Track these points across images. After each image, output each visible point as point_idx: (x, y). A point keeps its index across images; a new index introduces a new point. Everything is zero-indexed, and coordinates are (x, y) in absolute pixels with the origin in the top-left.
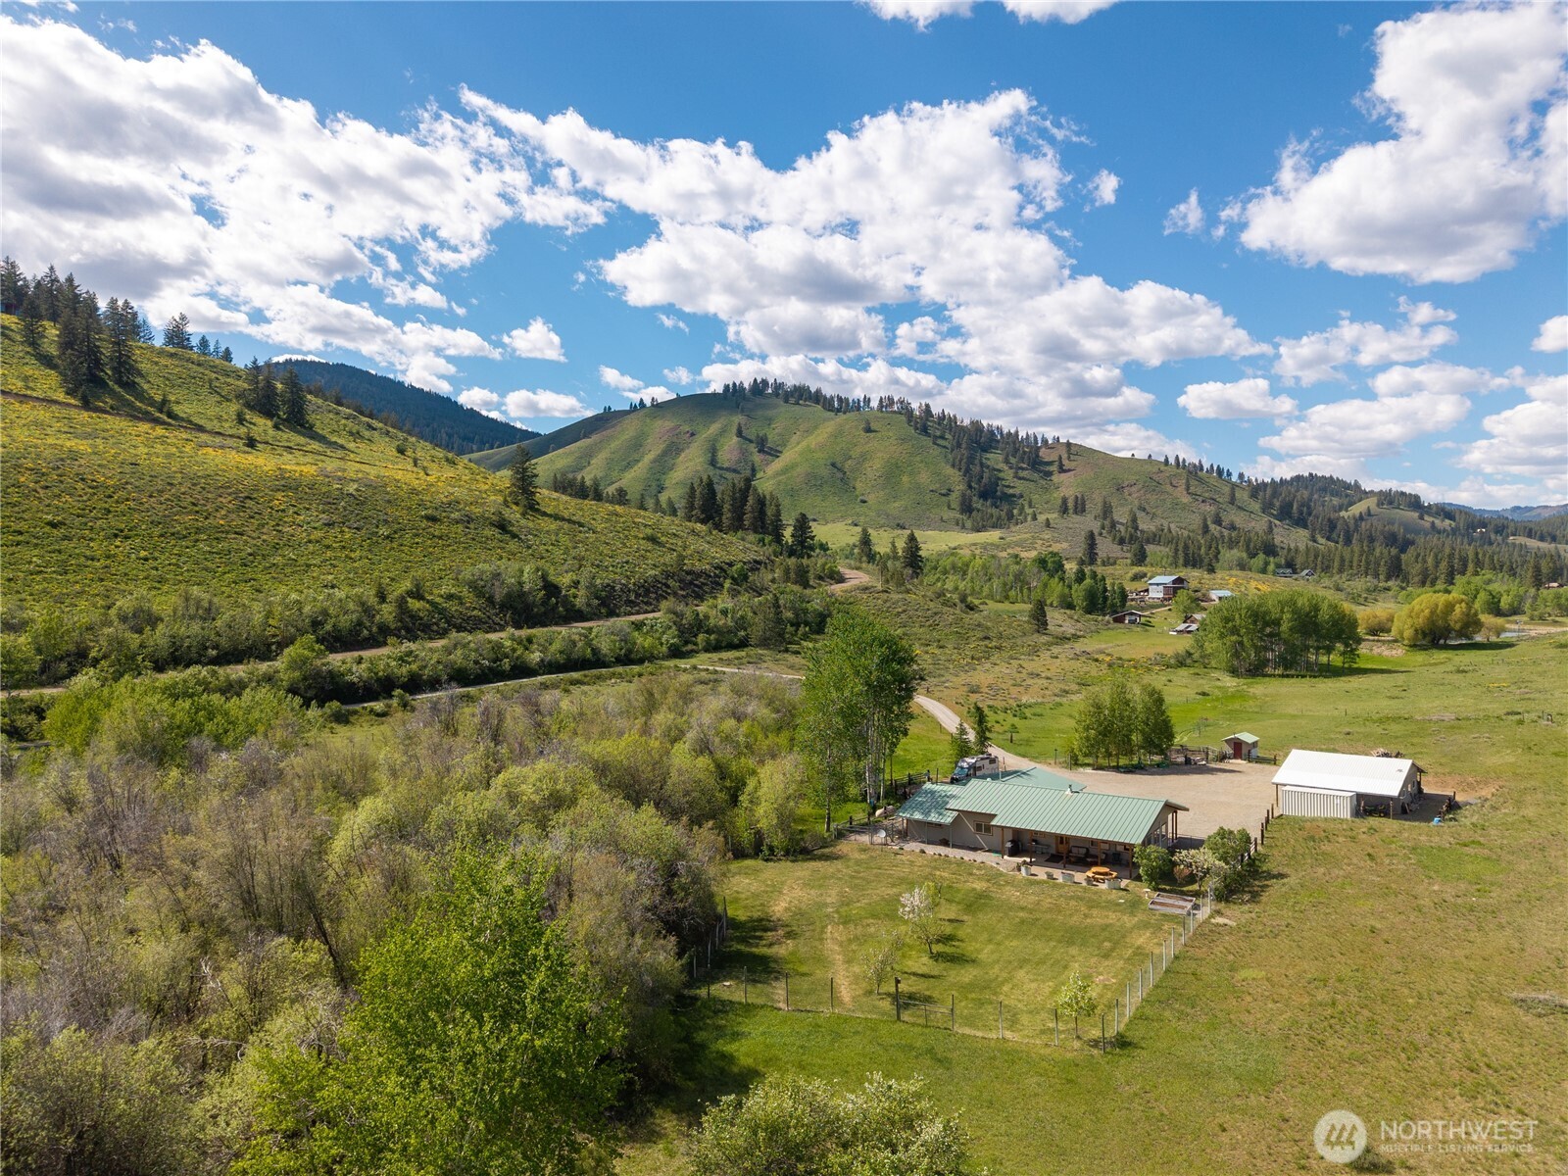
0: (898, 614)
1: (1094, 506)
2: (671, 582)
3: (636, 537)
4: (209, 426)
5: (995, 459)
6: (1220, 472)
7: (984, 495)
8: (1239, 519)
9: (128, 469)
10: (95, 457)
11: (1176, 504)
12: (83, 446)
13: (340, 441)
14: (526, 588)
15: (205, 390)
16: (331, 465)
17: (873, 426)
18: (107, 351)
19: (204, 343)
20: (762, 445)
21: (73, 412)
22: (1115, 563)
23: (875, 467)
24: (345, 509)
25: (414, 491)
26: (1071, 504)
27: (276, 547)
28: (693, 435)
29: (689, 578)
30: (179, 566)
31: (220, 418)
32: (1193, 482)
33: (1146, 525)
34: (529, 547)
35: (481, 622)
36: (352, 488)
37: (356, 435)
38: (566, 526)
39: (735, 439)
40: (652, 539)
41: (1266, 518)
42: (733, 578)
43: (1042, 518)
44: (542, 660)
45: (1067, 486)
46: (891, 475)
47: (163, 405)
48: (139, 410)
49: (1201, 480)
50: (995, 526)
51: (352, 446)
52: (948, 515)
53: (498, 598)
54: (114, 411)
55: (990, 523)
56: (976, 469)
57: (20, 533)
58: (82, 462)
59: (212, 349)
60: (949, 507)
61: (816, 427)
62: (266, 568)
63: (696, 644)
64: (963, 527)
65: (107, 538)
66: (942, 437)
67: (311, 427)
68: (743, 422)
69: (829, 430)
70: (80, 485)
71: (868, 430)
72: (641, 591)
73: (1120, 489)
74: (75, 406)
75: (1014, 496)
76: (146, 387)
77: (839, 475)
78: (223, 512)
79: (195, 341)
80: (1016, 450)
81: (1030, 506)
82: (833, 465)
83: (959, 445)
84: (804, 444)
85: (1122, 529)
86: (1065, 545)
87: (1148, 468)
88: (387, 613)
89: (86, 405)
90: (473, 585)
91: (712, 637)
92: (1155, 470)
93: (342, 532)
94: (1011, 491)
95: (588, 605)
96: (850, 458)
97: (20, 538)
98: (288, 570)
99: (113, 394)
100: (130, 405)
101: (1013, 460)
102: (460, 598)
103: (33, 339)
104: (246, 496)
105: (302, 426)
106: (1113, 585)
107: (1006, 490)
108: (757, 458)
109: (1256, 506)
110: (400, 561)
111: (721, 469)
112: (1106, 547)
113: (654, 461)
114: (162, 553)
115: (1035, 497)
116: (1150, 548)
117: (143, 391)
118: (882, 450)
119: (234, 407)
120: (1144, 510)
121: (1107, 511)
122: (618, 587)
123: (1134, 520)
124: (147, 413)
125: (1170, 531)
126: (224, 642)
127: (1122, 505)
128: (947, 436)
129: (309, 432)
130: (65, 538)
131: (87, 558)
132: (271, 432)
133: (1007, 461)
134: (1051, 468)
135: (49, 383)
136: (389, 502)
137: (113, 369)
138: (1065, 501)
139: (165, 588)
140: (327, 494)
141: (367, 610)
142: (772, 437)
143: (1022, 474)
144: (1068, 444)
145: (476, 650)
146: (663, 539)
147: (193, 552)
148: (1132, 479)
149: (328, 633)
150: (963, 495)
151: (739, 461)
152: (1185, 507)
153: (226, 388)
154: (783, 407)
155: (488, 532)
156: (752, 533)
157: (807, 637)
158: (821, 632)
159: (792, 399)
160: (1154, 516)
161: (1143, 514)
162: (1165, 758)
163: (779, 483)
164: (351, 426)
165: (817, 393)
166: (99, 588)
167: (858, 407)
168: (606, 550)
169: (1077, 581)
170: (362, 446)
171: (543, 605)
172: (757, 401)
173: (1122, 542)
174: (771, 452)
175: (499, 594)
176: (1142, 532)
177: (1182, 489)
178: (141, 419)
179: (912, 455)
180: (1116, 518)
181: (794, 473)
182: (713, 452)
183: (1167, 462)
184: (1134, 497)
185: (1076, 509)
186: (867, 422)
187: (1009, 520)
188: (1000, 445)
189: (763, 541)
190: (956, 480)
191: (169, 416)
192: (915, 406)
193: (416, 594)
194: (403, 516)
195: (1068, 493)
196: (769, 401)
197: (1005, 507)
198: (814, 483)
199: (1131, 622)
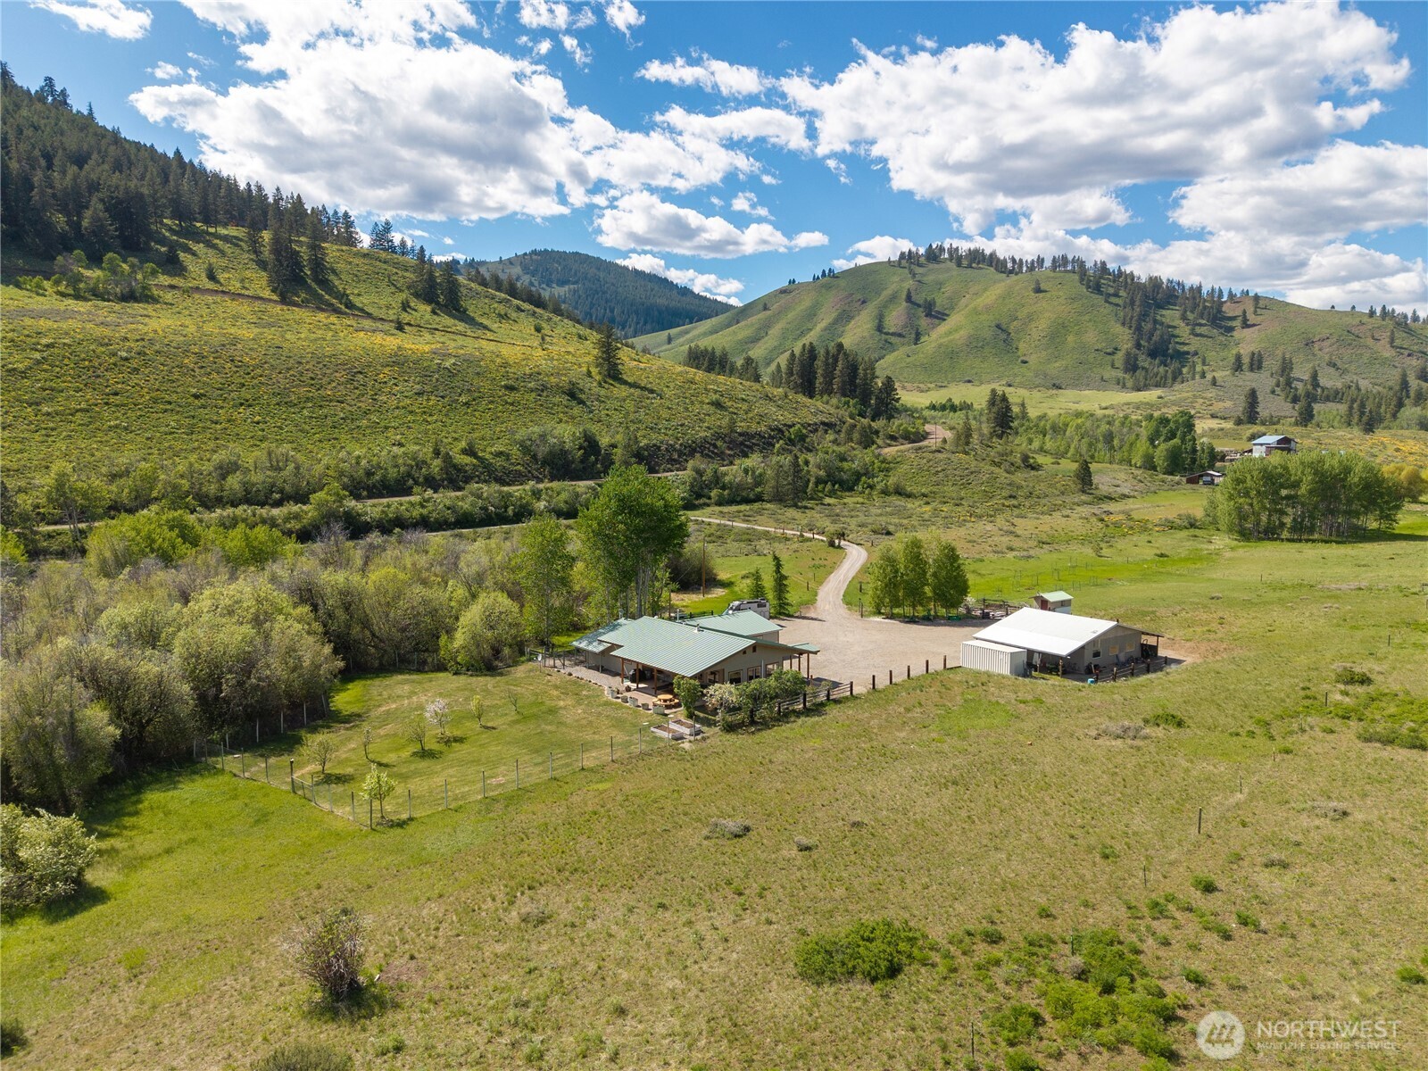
0: (937, 473)
1: (1272, 364)
2: (719, 443)
3: (702, 402)
4: (376, 313)
5: (1171, 316)
7: (1153, 354)
9: (272, 351)
10: (251, 342)
11: (1375, 359)
12: (252, 333)
13: (485, 322)
14: (567, 448)
15: (385, 283)
16: (452, 345)
17: (1043, 286)
19: (403, 243)
20: (930, 309)
21: (269, 307)
22: (1278, 422)
23: (1042, 325)
24: (437, 380)
25: (505, 365)
26: (1246, 360)
27: (366, 413)
28: (864, 302)
29: (741, 439)
30: (281, 428)
31: (388, 307)
32: (1399, 335)
33: (1329, 380)
34: (591, 412)
35: (519, 474)
36: (449, 363)
37: (503, 317)
38: (637, 392)
39: (904, 304)
40: (718, 405)
42: (790, 440)
43: (1209, 376)
45: (1247, 342)
46: (1056, 336)
47: (342, 297)
48: (326, 302)
49: (1411, 332)
50: (1157, 385)
51: (495, 326)
52: (1109, 373)
53: (540, 456)
54: (303, 304)
55: (1153, 381)
56: (1147, 327)
57: (170, 403)
59: (409, 249)
60: (1113, 366)
61: (985, 290)
62: (350, 430)
63: (710, 498)
64: (1124, 386)
65: (234, 406)
66: (1116, 295)
67: (466, 310)
68: (913, 288)
69: (998, 292)
70: (229, 365)
71: (1038, 290)
72: (687, 451)
73: (1309, 343)
74: (274, 301)
75: (1188, 353)
76: (337, 283)
77: (1004, 336)
78: (334, 385)
79: (396, 243)
80: (1195, 306)
81: (1203, 364)
82: (998, 326)
83: (1132, 303)
84: (971, 306)
85: (1300, 386)
86: (1228, 404)
87: (1349, 320)
88: (435, 466)
89: (284, 300)
90: (522, 444)
91: (726, 492)
92: (1356, 321)
93: (428, 400)
94: (1186, 348)
95: (626, 462)
96: (1016, 319)
97: (169, 407)
98: (368, 431)
99: (309, 290)
100: (320, 298)
101: (1190, 316)
102: (508, 455)
103: (255, 247)
104: (357, 372)
105: (457, 310)
107: (1178, 347)
108: (924, 322)
110: (470, 423)
111: (887, 334)
113: (825, 329)
114: (273, 418)
115: (1211, 355)
116: (1317, 407)
117: (334, 286)
118: (1049, 311)
119: (403, 296)
120: (1334, 365)
121: (1286, 367)
122: (663, 447)
123: (1315, 376)
124: (331, 304)
125: (1357, 388)
126: (288, 488)
127: (1308, 361)
128: (1122, 293)
129: (463, 315)
130: (204, 407)
131: (213, 422)
132: (428, 316)
133: (1184, 318)
134: (1234, 324)
135: (260, 283)
136: (478, 374)
137: (311, 269)
138: (1238, 358)
139: (262, 446)
140: (427, 368)
141: (420, 464)
142: (940, 302)
143: (1198, 330)
144: (1257, 298)
145: (487, 499)
146: (729, 404)
147: (297, 417)
148: (1326, 333)
149: (378, 482)
150: (1128, 354)
151: (905, 326)
152: (1384, 362)
153: (402, 280)
154: (955, 271)
155: (557, 399)
156: (838, 395)
157: (832, 494)
158: (851, 489)
159: (965, 263)
160: (1345, 371)
161: (1332, 370)
162: (962, 610)
163: (940, 346)
164: (501, 309)
165: (991, 255)
166: (212, 445)
167: (1031, 268)
168: (665, 414)
169: (1165, 441)
170: (505, 325)
171: (582, 461)
172: (931, 266)
173: (1295, 400)
174: (935, 314)
175: (542, 451)
176: (1323, 389)
177: (1385, 342)
178: (323, 310)
179: (1080, 314)
180: (1296, 373)
181: (957, 336)
182: (880, 318)
183: (1372, 313)
184: (1325, 352)
185: (1251, 364)
186: (1038, 283)
187: (1174, 379)
188: (1179, 301)
189: (847, 403)
190: (1124, 338)
191: (347, 307)
192: (1089, 265)
193: (469, 451)
194: (485, 386)
195: (1245, 351)
196: (942, 265)
197: (1175, 365)
198: (976, 345)
199: (1206, 483)
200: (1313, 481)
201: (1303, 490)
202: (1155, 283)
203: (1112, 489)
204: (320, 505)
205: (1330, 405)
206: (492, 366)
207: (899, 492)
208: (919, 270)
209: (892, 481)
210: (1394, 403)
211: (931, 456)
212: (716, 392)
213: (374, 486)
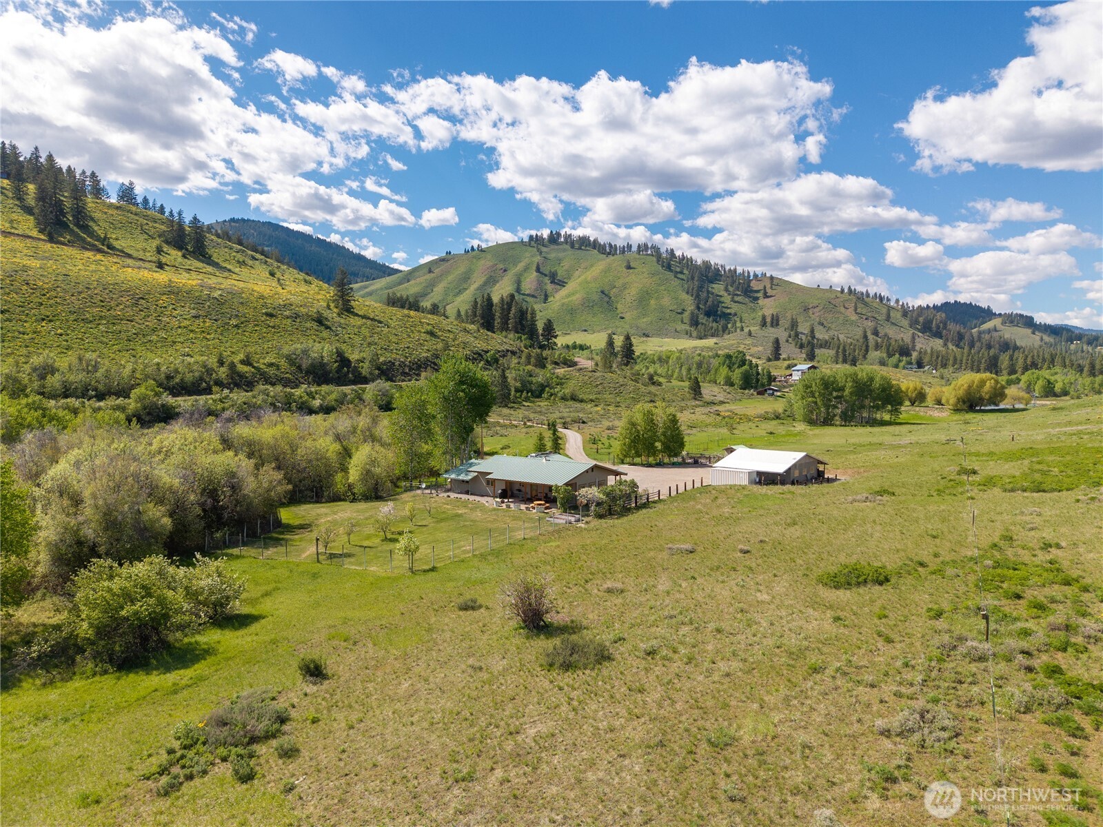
0: (597, 385)
1: (784, 322)
2: (439, 362)
3: (419, 331)
4: (135, 254)
5: (718, 288)
6: (881, 298)
7: (708, 314)
8: (891, 332)
9: (61, 278)
10: (40, 270)
11: (846, 321)
12: (36, 264)
13: (229, 267)
14: (325, 361)
15: (138, 231)
16: (212, 281)
17: (632, 265)
18: (68, 204)
19: (146, 200)
20: (553, 278)
21: (40, 244)
23: (633, 292)
24: (209, 307)
25: (262, 297)
26: (769, 320)
27: (154, 330)
28: (505, 271)
30: (83, 340)
31: (145, 250)
32: (859, 305)
33: (821, 334)
34: (337, 335)
35: (289, 380)
36: (216, 294)
37: (242, 264)
38: (369, 322)
39: (535, 274)
40: (431, 333)
41: (912, 331)
42: (487, 361)
43: (746, 330)
44: (321, 405)
45: (768, 307)
46: (643, 299)
47: (104, 240)
48: (89, 243)
49: (866, 304)
50: (713, 336)
51: (237, 270)
52: (681, 327)
53: (304, 366)
54: (70, 244)
55: (710, 333)
56: (704, 295)
58: (30, 273)
59: (151, 205)
60: (682, 322)
61: (592, 266)
62: (144, 343)
64: (691, 336)
65: (36, 321)
66: (681, 273)
67: (210, 257)
68: (541, 262)
69: (601, 267)
70: (25, 287)
71: (629, 267)
72: (415, 366)
73: (806, 309)
74: (44, 240)
75: (730, 314)
76: (96, 228)
77: (606, 299)
78: (122, 307)
79: (139, 200)
80: (734, 282)
81: (741, 321)
82: (602, 292)
83: (693, 278)
84: (583, 277)
85: (804, 337)
86: (760, 348)
87: (829, 295)
88: (223, 372)
89: (51, 240)
90: (288, 357)
92: (833, 296)
93: (204, 322)
94: (728, 311)
95: (371, 373)
96: (615, 287)
98: (159, 345)
99: (72, 232)
100: (84, 240)
101: (731, 289)
102: (278, 366)
103: (19, 196)
104: (139, 298)
105: (204, 256)
106: (763, 370)
107: (724, 310)
108: (550, 287)
109: (905, 323)
110: (241, 341)
111: (524, 294)
112: (787, 350)
113: (478, 289)
114: (73, 331)
115: (745, 316)
116: (817, 351)
117: (94, 231)
118: (637, 282)
119: (156, 242)
120: (823, 324)
121: (794, 325)
122: (397, 363)
123: (812, 331)
124: (94, 245)
125: (838, 339)
126: (101, 387)
127: (806, 321)
128: (685, 271)
129: (208, 260)
131: (20, 333)
132: (180, 259)
133: (726, 290)
134: (758, 295)
135: (27, 224)
136: (242, 303)
137: (73, 216)
138: (764, 318)
139: (70, 353)
140: (199, 298)
141: (209, 371)
142: (561, 273)
143: (737, 299)
144: (772, 278)
145: (274, 397)
146: (440, 333)
147: (95, 331)
148: (816, 302)
149: (177, 384)
150: (692, 313)
151: (536, 290)
152: (852, 323)
153: (153, 230)
154: (570, 252)
155: (308, 325)
156: (512, 332)
157: (527, 399)
158: (539, 396)
159: (577, 246)
160: (829, 329)
161: (821, 327)
162: (680, 460)
163: (563, 305)
164: (239, 257)
165: (595, 241)
166: (24, 351)
167: (623, 251)
168: (394, 339)
169: (739, 367)
170: (245, 271)
171: (337, 372)
172: (552, 247)
173: (802, 346)
174: (559, 283)
175: (305, 364)
176: (818, 340)
177: (851, 310)
178: (87, 249)
179: (659, 285)
180: (800, 329)
181: (574, 298)
182: (519, 283)
183: (842, 291)
184: (816, 316)
185: (772, 323)
186: (628, 262)
187: (724, 331)
188: (723, 278)
189: (520, 338)
190: (689, 303)
191: (108, 248)
192: (663, 250)
193: (247, 362)
194: (250, 313)
195: (768, 312)
196: (561, 247)
197: (723, 322)
198: (588, 305)
199: (769, 395)
200: (852, 387)
201: (847, 392)
202: (707, 265)
203: (713, 398)
204: (141, 399)
205: (823, 350)
206: (252, 298)
207: (574, 398)
208: (544, 249)
209: (567, 391)
210: (864, 348)
211: (590, 374)
212: (428, 324)
213: (174, 387)
